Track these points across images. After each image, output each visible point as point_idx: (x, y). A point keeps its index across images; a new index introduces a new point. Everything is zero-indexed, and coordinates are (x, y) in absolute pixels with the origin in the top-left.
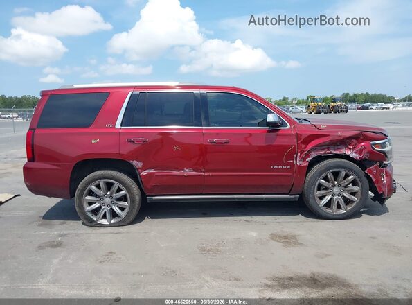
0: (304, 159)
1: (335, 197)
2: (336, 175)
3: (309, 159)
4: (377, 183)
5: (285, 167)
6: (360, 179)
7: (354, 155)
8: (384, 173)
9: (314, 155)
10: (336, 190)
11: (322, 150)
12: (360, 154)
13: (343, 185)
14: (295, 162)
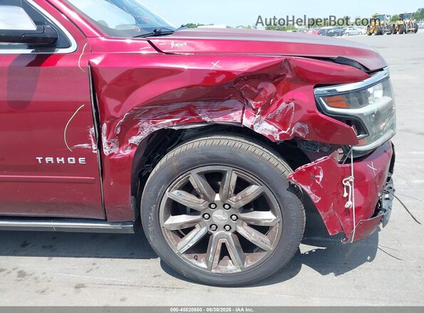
0: (122, 141)
1: (216, 234)
2: (214, 179)
3: (135, 140)
4: (326, 210)
5: (72, 160)
6: (278, 196)
7: (265, 128)
8: (352, 178)
9: (147, 128)
10: (220, 216)
11: (172, 114)
12: (283, 124)
13: (233, 204)
14: (94, 147)
